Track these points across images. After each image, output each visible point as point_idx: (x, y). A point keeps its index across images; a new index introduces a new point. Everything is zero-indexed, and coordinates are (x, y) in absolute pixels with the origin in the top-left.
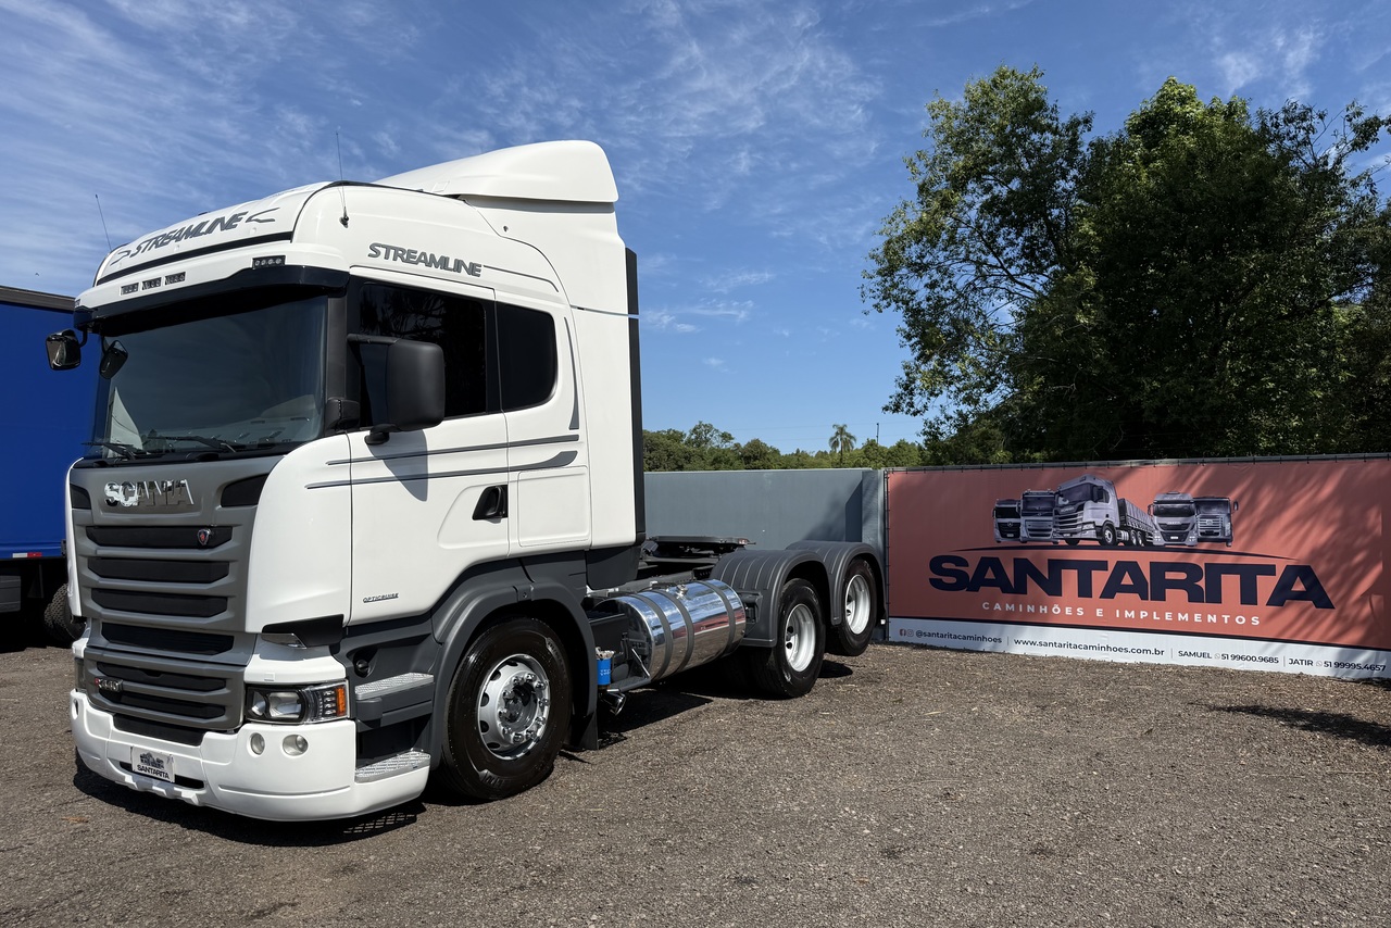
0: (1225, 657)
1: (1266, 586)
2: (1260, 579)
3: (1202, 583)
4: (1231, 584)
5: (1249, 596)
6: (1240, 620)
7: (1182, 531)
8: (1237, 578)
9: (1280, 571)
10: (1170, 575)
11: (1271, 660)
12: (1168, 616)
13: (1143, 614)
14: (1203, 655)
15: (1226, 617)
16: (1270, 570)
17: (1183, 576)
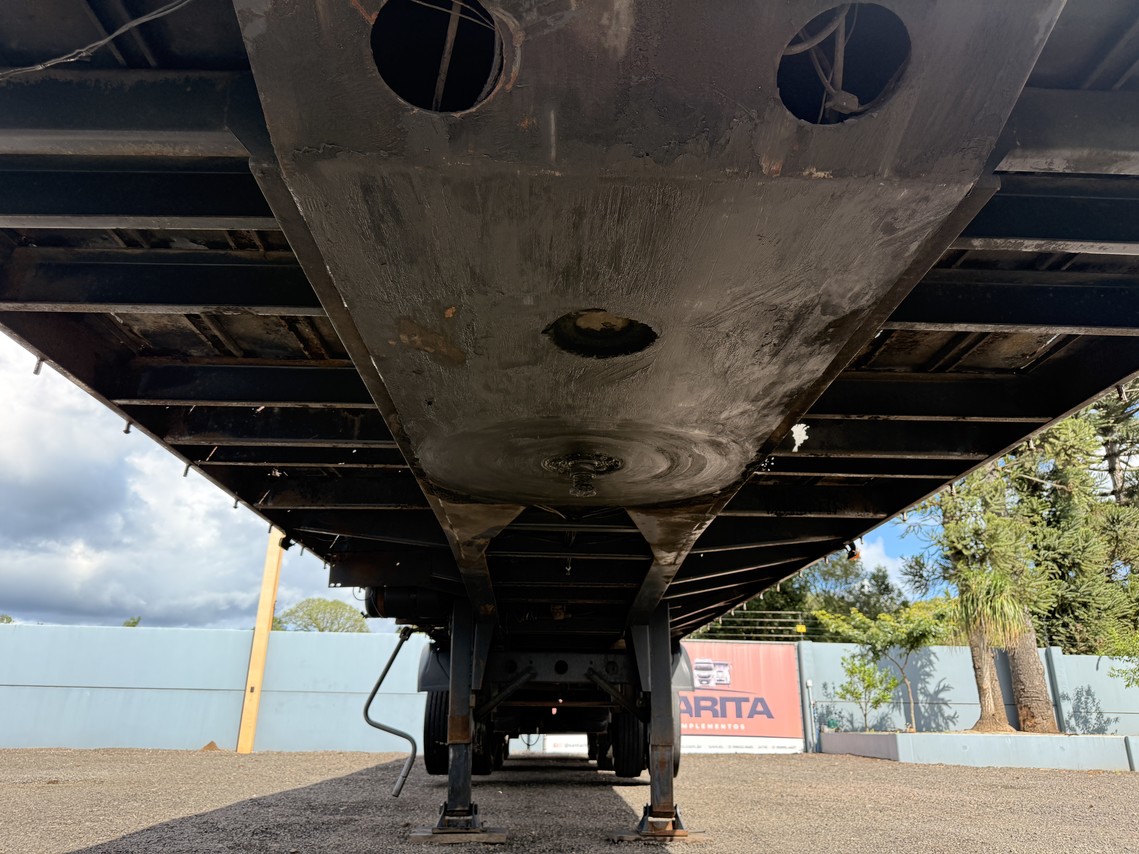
0: (730, 747)
1: (746, 707)
2: (743, 704)
3: (718, 707)
4: (731, 707)
5: (739, 715)
6: (736, 727)
7: (706, 679)
8: (734, 703)
9: (752, 700)
10: (703, 703)
11: (750, 747)
12: (703, 726)
13: (691, 726)
14: (720, 747)
15: (730, 726)
16: (747, 700)
17: (708, 704)
